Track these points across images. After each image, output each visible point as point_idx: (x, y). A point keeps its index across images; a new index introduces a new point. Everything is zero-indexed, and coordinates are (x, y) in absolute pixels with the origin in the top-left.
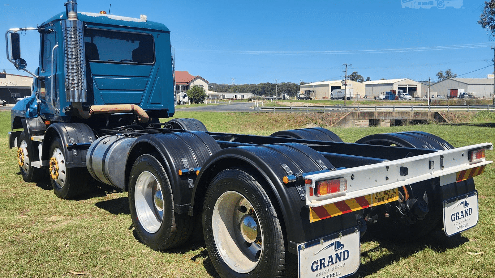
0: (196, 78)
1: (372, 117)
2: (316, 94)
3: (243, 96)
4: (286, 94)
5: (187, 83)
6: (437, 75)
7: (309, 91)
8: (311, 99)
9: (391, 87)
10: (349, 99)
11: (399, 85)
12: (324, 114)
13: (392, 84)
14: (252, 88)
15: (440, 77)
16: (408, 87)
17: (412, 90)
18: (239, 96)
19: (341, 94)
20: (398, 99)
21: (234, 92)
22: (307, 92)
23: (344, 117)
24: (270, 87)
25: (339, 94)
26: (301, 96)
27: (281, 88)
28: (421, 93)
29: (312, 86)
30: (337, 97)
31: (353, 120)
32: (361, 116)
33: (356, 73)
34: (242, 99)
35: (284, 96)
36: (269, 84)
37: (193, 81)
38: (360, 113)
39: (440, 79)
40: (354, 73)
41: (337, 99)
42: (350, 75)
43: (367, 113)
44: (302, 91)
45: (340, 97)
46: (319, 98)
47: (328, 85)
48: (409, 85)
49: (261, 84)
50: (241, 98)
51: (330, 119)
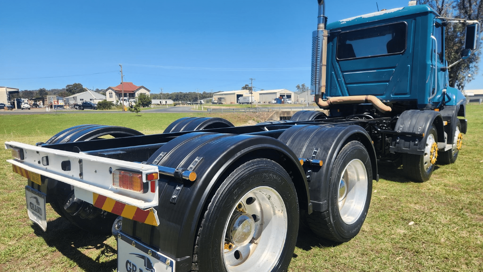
0: (140, 88)
1: (289, 115)
2: (226, 100)
3: (166, 102)
4: (202, 100)
5: (133, 91)
6: (297, 87)
7: (221, 98)
8: (222, 104)
9: (275, 95)
10: (251, 103)
11: (280, 94)
12: (257, 113)
13: (275, 93)
14: (168, 96)
15: (298, 89)
16: (286, 95)
17: (289, 97)
18: (164, 102)
19: (245, 100)
20: (284, 103)
21: (163, 99)
22: (220, 99)
23: (272, 115)
24: (182, 95)
25: (244, 100)
26: (215, 102)
27: (190, 96)
28: (294, 99)
29: (222, 94)
30: (243, 102)
31: (277, 117)
32: (282, 114)
33: (248, 85)
34: (166, 105)
35: (201, 102)
36: (181, 93)
37: (138, 90)
38: (281, 112)
39: (298, 90)
40: (246, 85)
41: (243, 103)
42: (244, 87)
43: (286, 112)
44: (215, 99)
45: (245, 102)
46: (228, 102)
47: (234, 94)
48: (286, 94)
49: (175, 93)
50: (165, 103)
51: (262, 117)
